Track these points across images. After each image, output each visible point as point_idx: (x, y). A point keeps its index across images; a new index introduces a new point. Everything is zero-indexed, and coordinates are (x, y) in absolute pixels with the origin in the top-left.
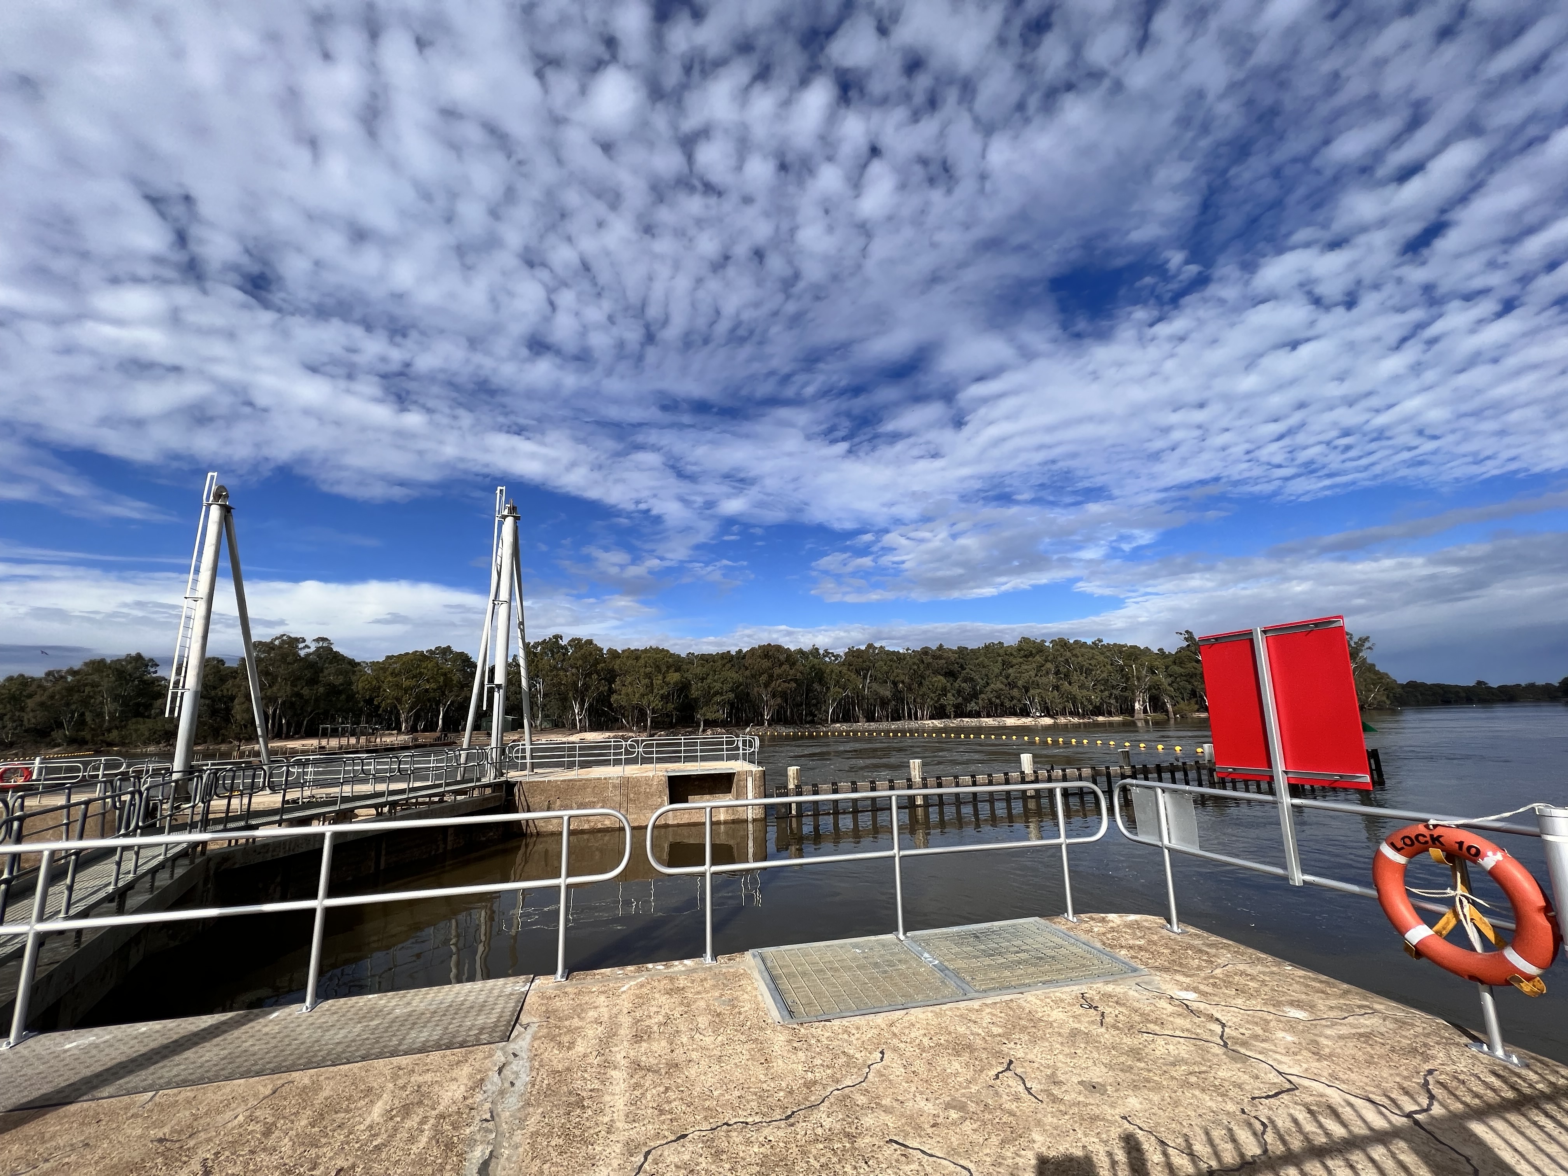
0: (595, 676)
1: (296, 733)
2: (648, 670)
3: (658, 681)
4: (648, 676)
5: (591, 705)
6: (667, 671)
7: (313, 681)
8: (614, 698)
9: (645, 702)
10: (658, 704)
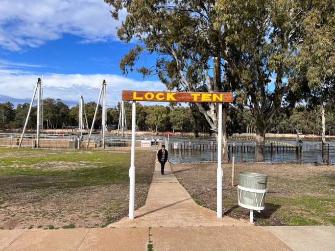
0: (140, 114)
1: (55, 127)
2: (156, 113)
3: (159, 117)
4: (157, 115)
5: (139, 123)
6: (162, 114)
7: (58, 112)
8: (146, 121)
9: (155, 123)
10: (159, 124)
